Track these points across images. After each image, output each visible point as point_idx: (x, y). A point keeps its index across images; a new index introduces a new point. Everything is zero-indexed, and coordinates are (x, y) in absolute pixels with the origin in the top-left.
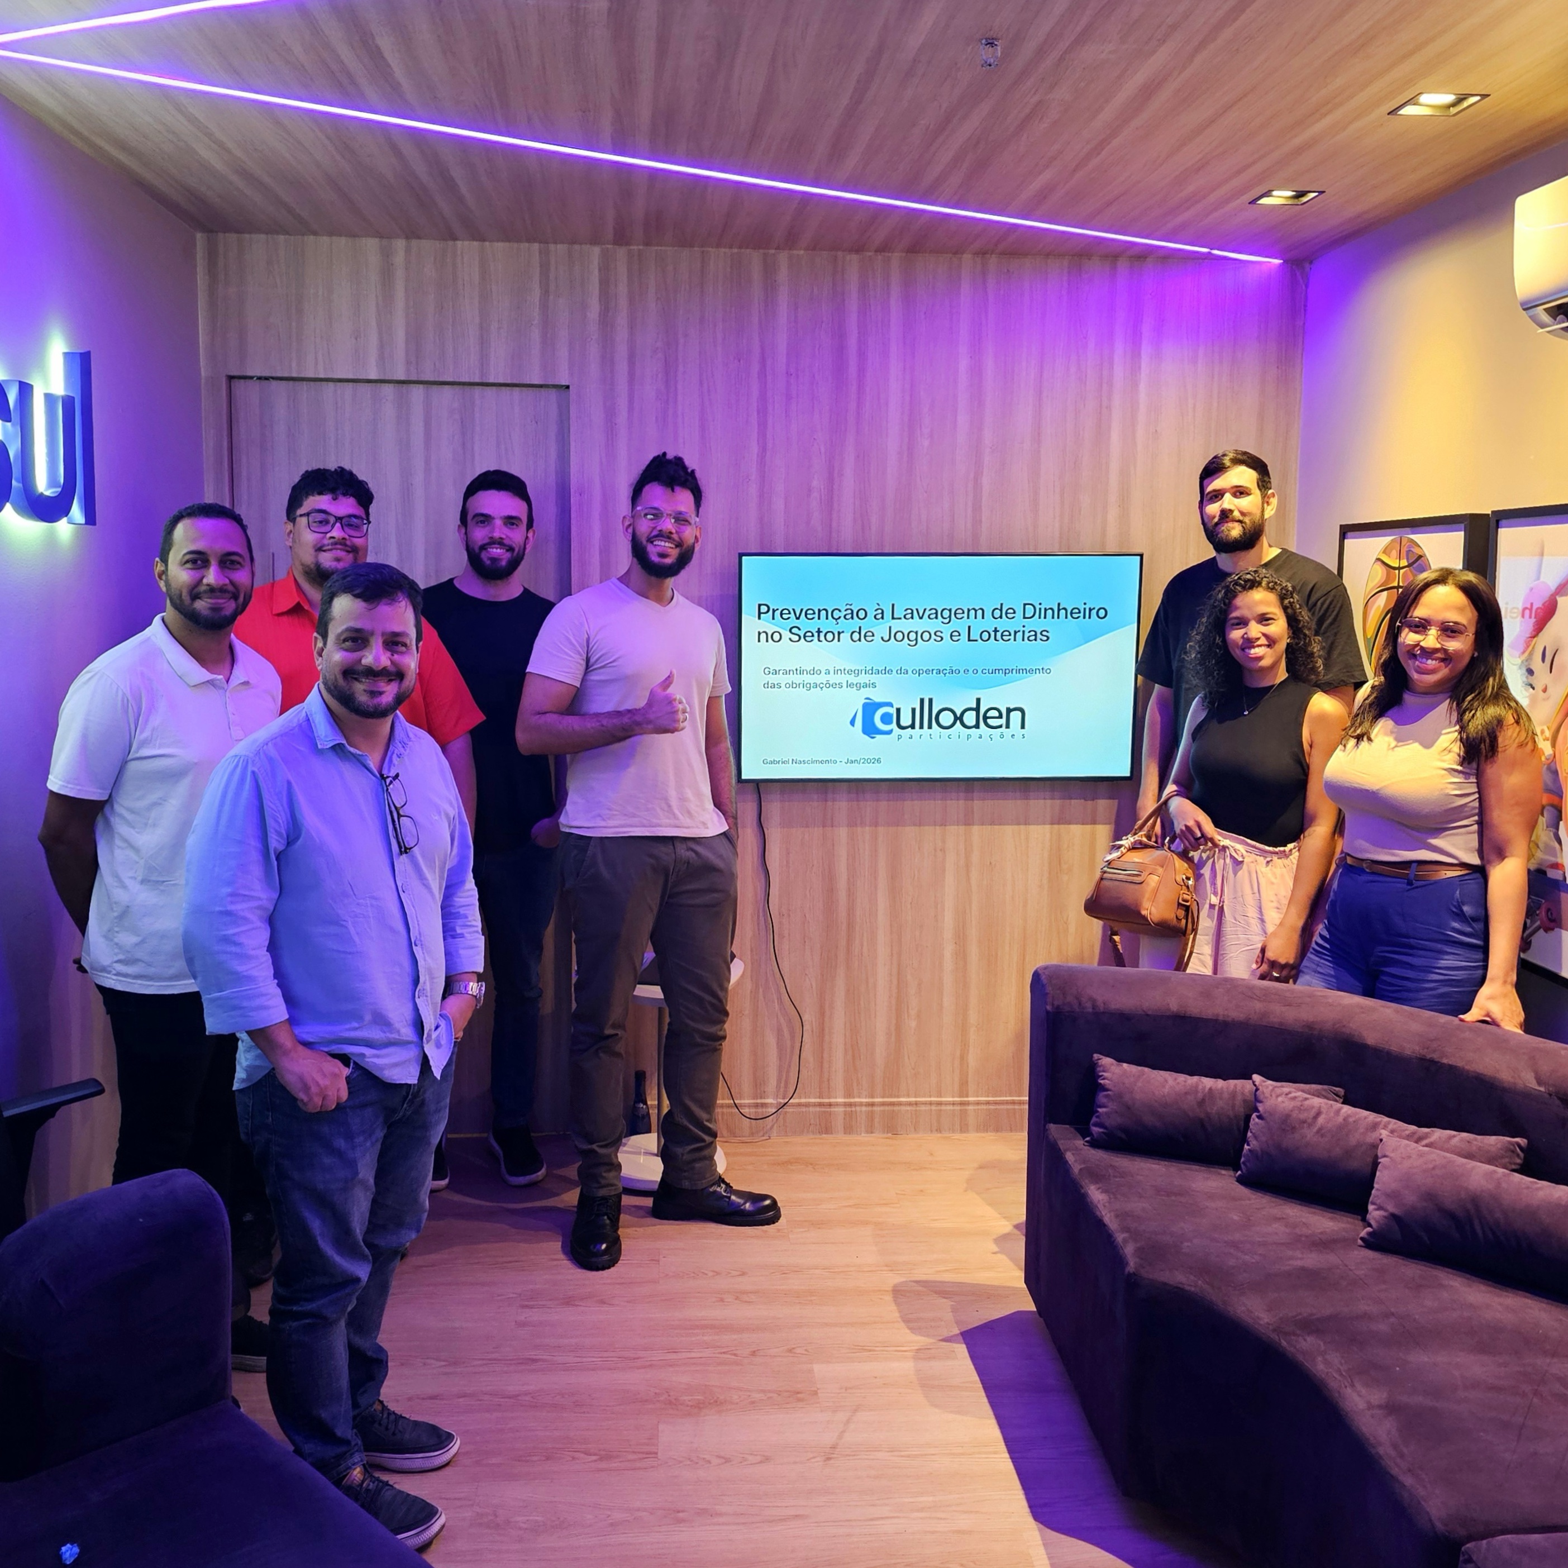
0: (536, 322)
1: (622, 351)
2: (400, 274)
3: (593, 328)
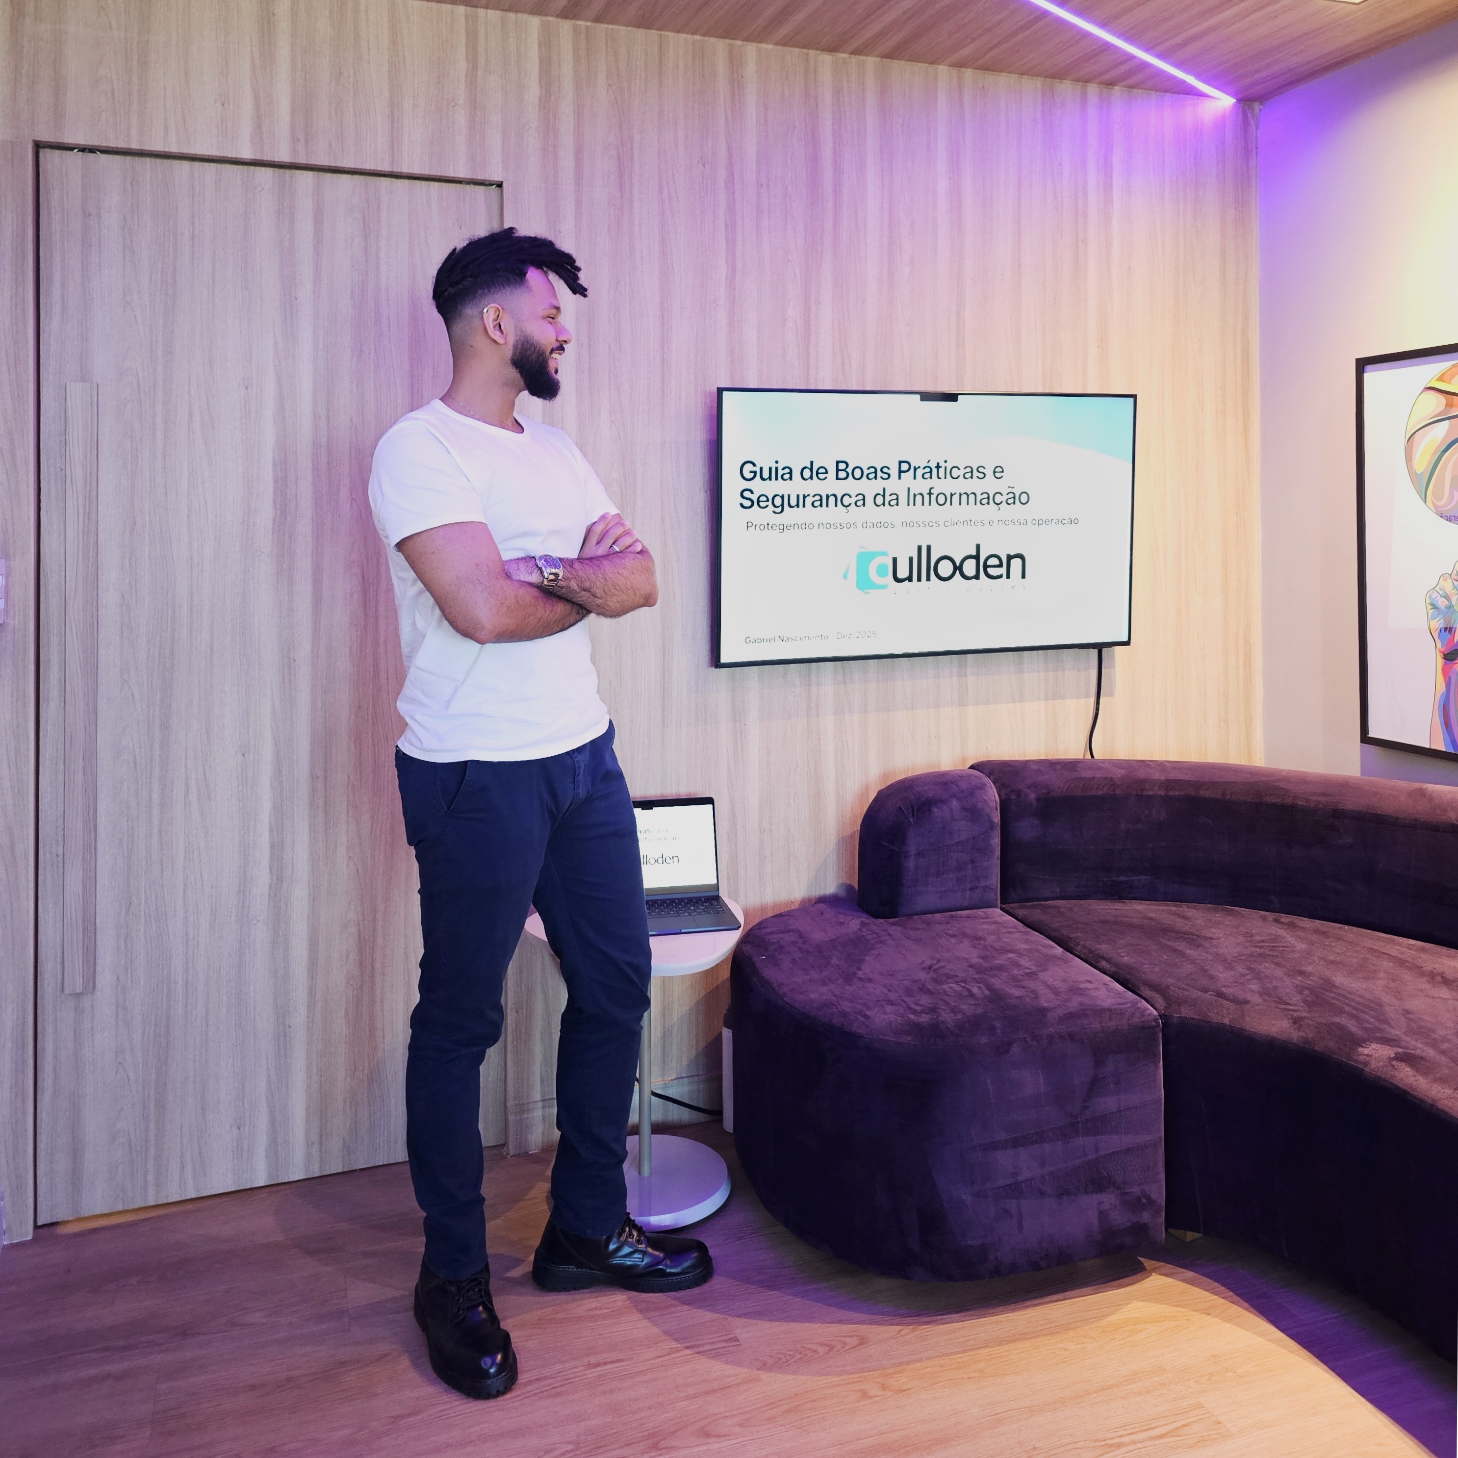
0: (461, 101)
1: (567, 142)
2: (283, 27)
3: (532, 115)
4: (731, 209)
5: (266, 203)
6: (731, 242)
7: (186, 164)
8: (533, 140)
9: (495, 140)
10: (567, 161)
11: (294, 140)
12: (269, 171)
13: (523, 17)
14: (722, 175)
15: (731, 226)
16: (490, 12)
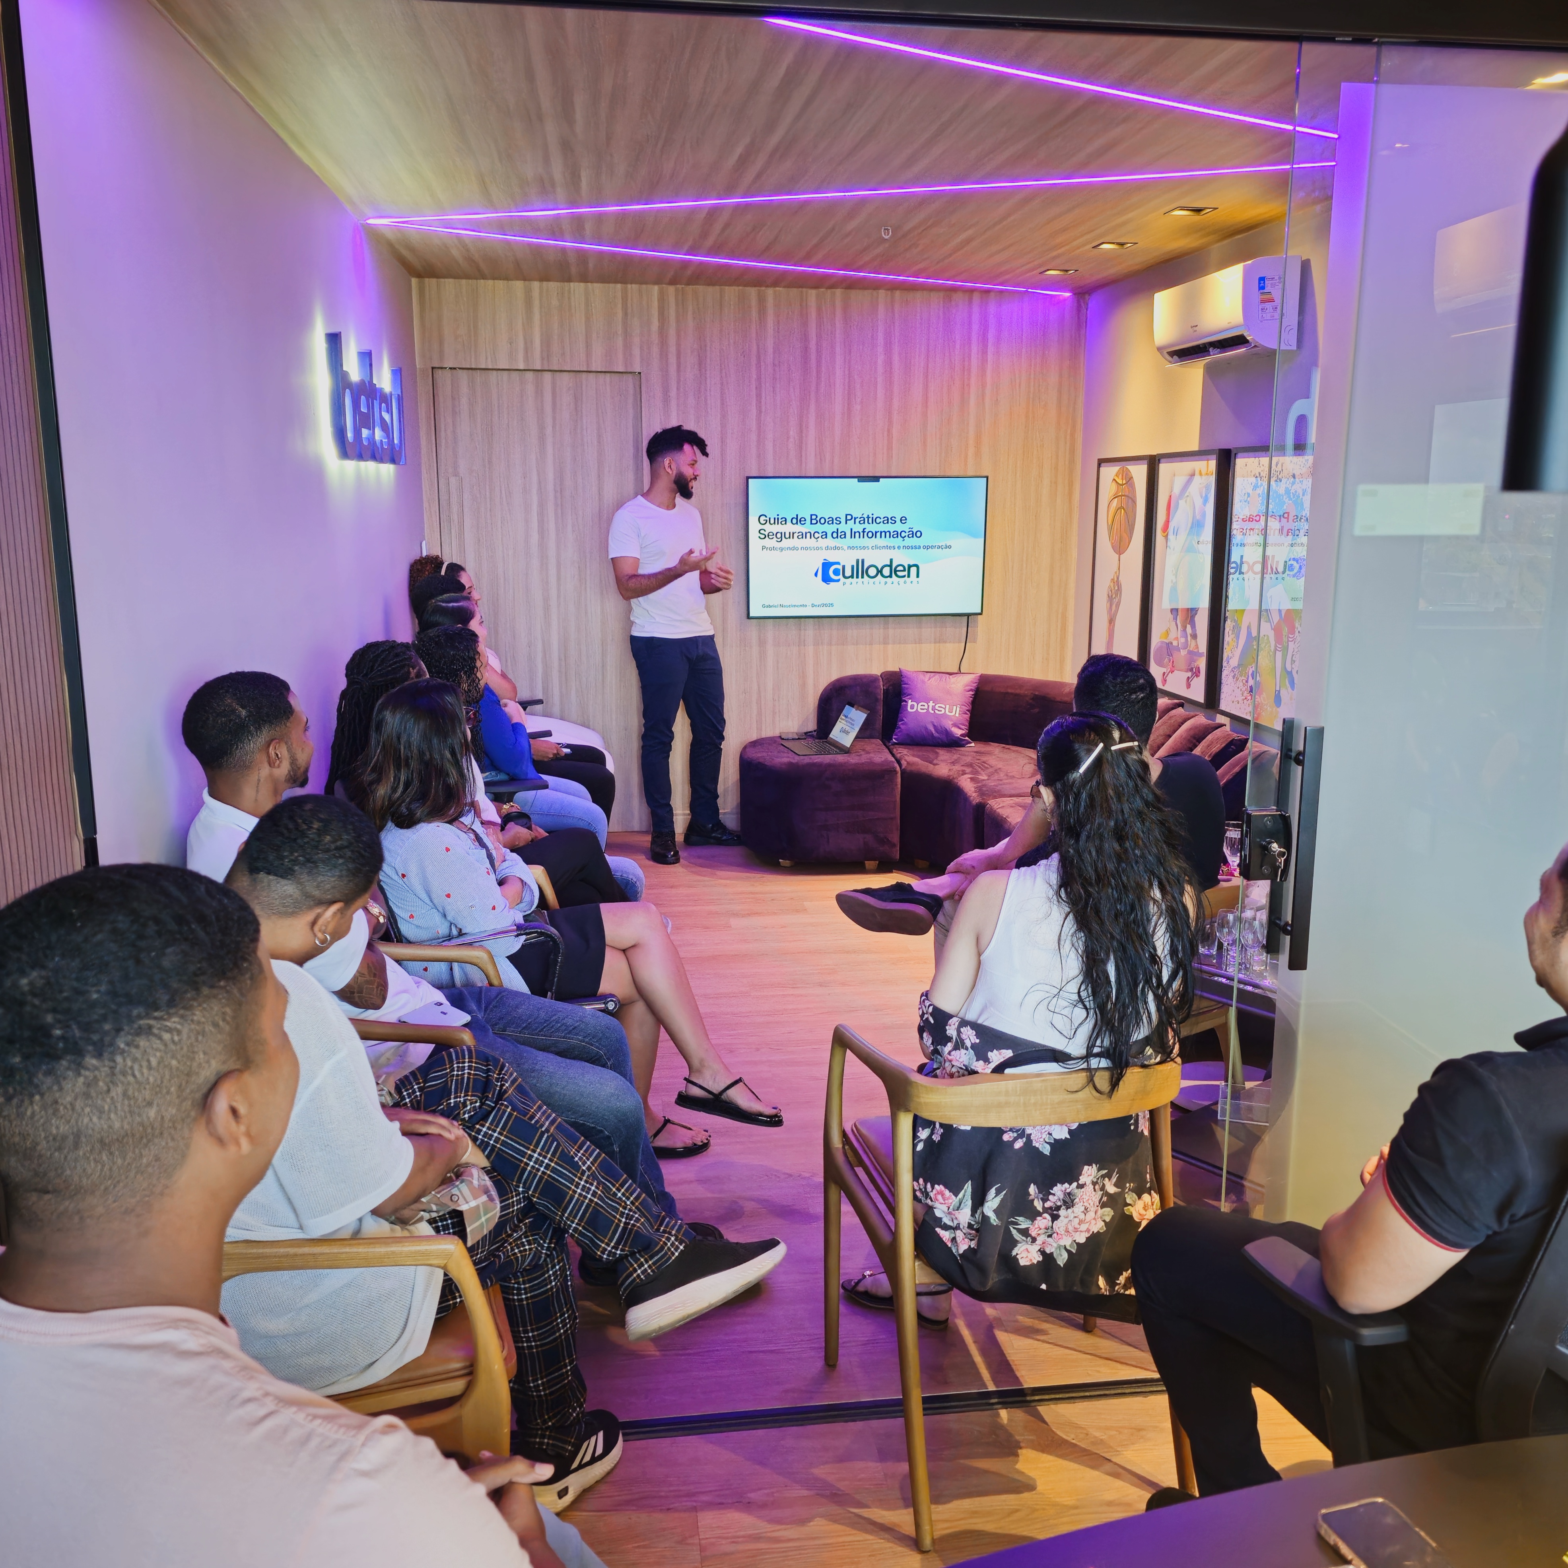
0: (620, 332)
1: (673, 349)
2: (536, 303)
3: (655, 338)
4: (759, 378)
5: (530, 388)
6: (759, 396)
7: (495, 372)
8: (655, 350)
9: (636, 352)
10: (673, 360)
11: (543, 359)
12: (531, 373)
13: (650, 286)
14: (754, 361)
15: (759, 388)
16: (633, 285)
